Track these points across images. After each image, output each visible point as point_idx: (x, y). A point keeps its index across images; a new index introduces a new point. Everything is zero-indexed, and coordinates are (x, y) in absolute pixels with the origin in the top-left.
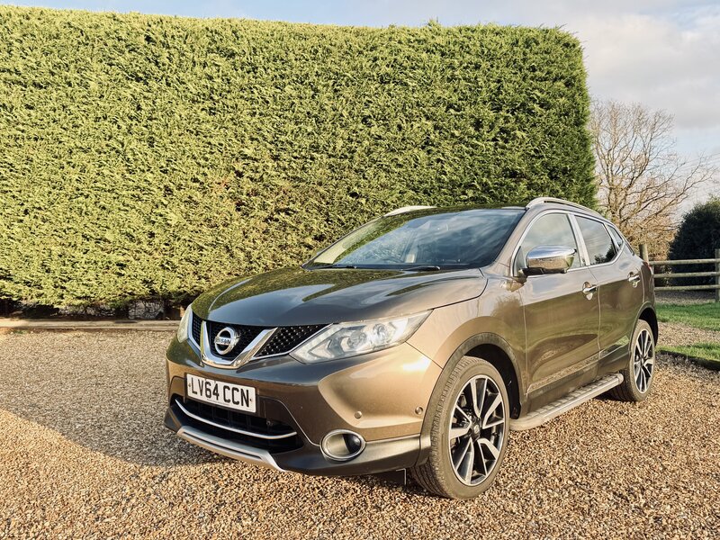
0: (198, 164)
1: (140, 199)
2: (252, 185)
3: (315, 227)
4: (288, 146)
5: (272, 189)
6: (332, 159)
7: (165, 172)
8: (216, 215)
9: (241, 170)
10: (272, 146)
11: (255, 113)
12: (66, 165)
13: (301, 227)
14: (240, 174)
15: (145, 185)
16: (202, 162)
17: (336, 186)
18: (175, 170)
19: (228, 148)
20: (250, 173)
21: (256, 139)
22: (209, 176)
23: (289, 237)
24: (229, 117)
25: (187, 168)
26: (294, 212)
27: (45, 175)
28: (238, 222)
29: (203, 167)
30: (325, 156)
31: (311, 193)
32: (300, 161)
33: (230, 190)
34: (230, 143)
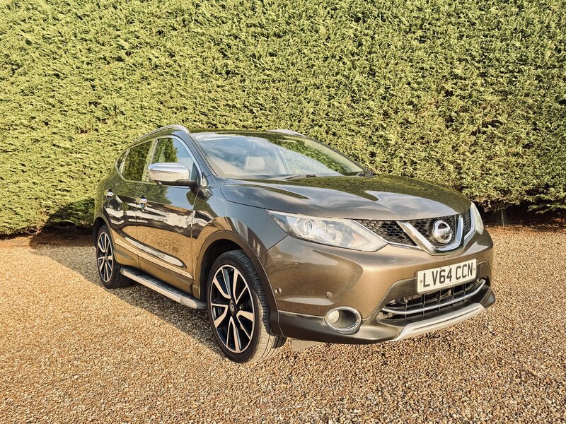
0: (413, 89)
1: (363, 125)
2: (461, 103)
3: (523, 136)
4: (497, 63)
5: (480, 104)
6: (539, 70)
7: (384, 98)
8: (429, 133)
9: (451, 89)
10: (480, 65)
11: (463, 35)
12: (304, 101)
13: (509, 138)
14: (449, 94)
15: (367, 111)
16: (416, 86)
17: (544, 96)
18: (393, 95)
19: (439, 71)
20: (459, 92)
21: (464, 60)
22: (422, 98)
23: (497, 147)
24: (439, 42)
25: (403, 94)
26: (501, 124)
27: (288, 111)
28: (450, 138)
29: (416, 91)
30: (532, 68)
31: (518, 104)
32: (507, 75)
33: (440, 109)
34: (441, 65)
